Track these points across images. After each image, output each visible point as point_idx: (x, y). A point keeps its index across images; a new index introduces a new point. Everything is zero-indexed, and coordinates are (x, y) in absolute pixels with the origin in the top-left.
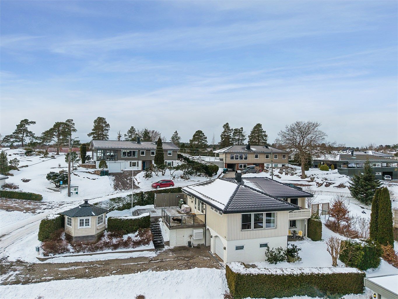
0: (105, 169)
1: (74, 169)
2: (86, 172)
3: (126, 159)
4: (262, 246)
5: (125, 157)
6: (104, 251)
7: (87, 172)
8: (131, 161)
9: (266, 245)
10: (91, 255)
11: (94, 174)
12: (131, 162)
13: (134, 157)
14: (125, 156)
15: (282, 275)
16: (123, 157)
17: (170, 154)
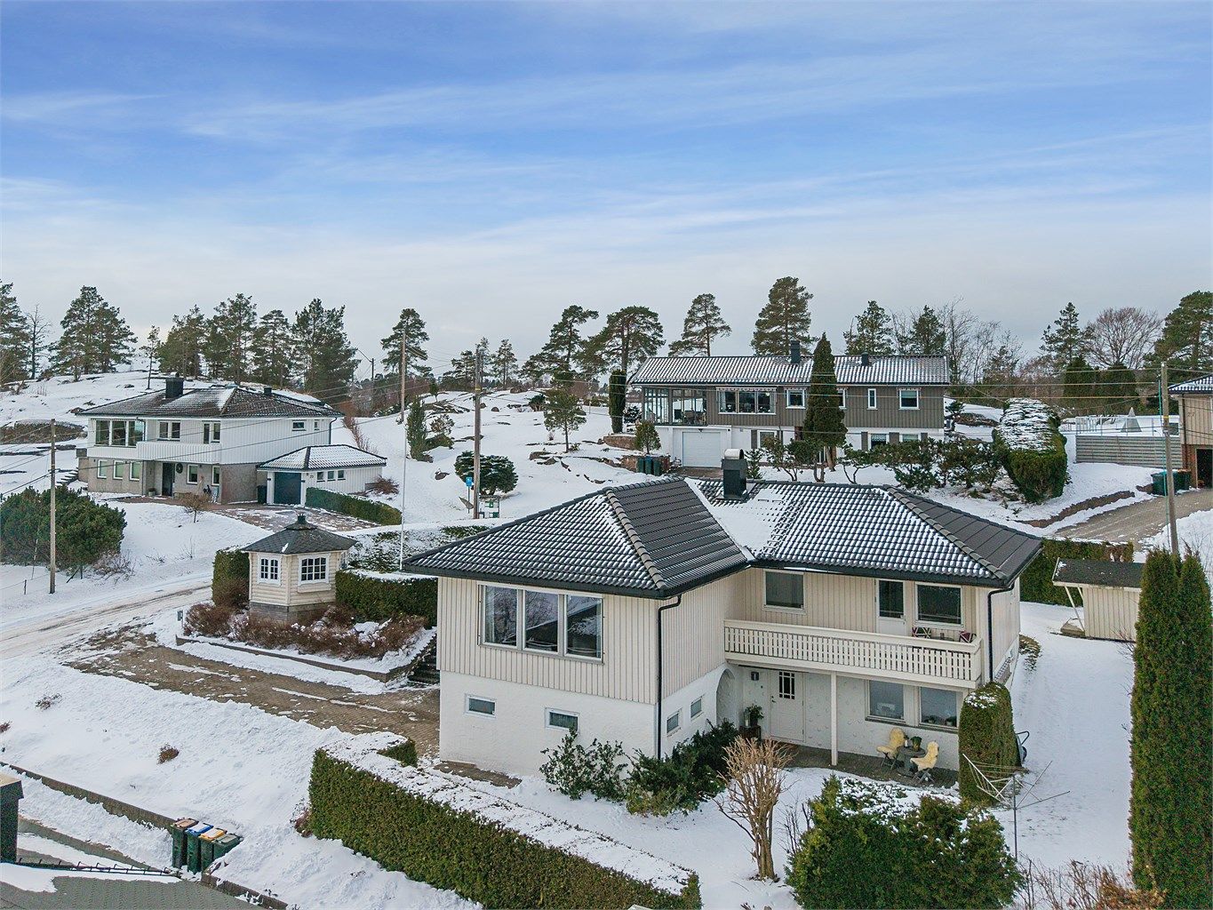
0: (655, 453)
1: (570, 447)
2: (597, 459)
3: (736, 422)
4: (556, 719)
5: (733, 413)
6: (275, 651)
7: (599, 460)
8: (754, 428)
9: (569, 722)
10: (257, 653)
11: (619, 466)
12: (754, 433)
13: (763, 413)
14: (733, 409)
15: (415, 796)
16: (727, 413)
17: (911, 402)
